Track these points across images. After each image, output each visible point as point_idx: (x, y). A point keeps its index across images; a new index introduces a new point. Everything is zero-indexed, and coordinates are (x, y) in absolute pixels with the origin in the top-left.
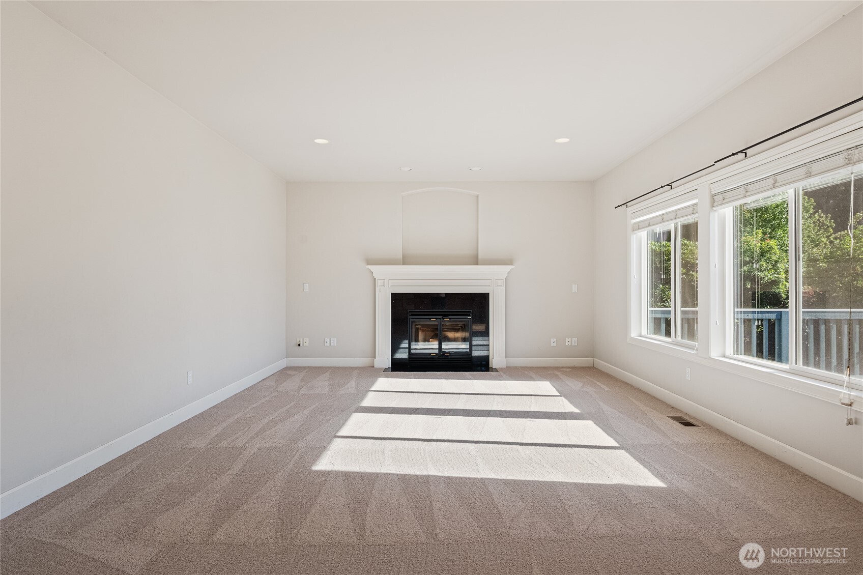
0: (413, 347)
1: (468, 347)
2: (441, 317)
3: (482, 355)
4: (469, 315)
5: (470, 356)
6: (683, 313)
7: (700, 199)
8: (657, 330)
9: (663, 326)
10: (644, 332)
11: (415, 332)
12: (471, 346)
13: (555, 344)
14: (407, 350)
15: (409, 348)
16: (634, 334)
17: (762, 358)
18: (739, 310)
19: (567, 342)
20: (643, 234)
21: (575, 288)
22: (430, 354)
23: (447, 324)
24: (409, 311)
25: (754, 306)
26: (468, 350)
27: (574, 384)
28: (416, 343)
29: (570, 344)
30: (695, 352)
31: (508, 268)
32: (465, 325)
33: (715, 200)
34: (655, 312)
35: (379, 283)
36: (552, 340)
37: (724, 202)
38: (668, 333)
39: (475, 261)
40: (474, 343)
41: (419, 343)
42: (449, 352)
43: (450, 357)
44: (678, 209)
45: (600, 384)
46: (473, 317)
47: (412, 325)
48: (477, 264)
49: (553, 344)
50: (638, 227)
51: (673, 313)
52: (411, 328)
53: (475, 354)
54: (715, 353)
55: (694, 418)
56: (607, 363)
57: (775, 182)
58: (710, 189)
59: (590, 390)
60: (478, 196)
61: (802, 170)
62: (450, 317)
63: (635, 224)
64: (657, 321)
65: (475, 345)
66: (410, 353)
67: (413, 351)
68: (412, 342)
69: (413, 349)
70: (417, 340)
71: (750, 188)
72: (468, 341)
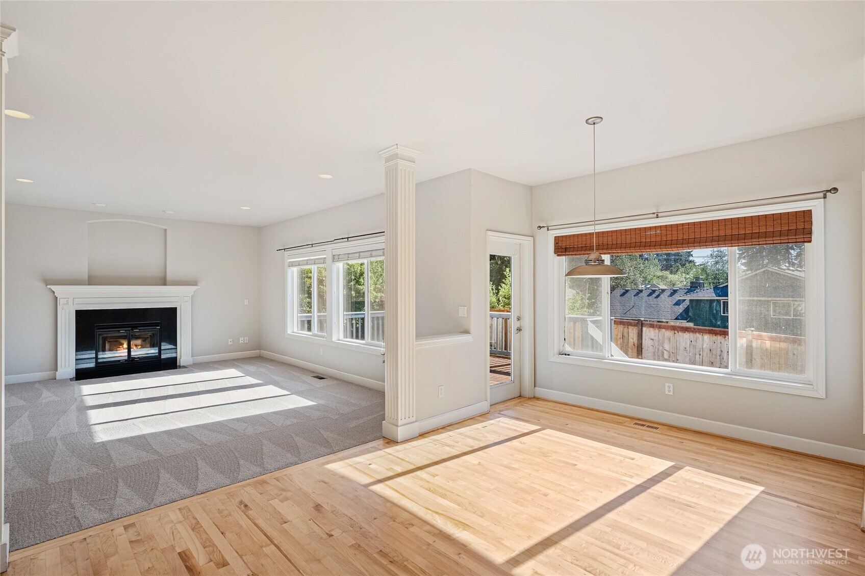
0: (99, 357)
1: (157, 351)
2: (130, 329)
3: (170, 357)
4: (158, 326)
5: (159, 359)
6: (319, 316)
7: (328, 255)
8: (302, 328)
9: (306, 325)
10: (295, 330)
11: (103, 343)
12: (160, 350)
13: (231, 343)
14: (94, 360)
15: (96, 358)
16: (289, 332)
17: (358, 339)
18: (346, 313)
19: (241, 340)
20: (295, 270)
21: (246, 302)
22: (119, 361)
23: (137, 334)
24: (96, 325)
25: (352, 311)
26: (157, 354)
27: (252, 368)
28: (104, 353)
29: (243, 342)
30: (325, 339)
31: (194, 288)
32: (153, 334)
33: (336, 258)
34: (301, 317)
35: (61, 302)
36: (230, 340)
37: (339, 260)
38: (309, 329)
39: (164, 282)
40: (163, 348)
41: (106, 353)
42: (138, 358)
43: (139, 361)
44: (317, 259)
45: (268, 366)
46: (161, 328)
47: (99, 338)
48: (165, 284)
49: (230, 343)
50: (292, 265)
51: (313, 316)
52: (97, 341)
53: (163, 356)
54: (334, 339)
55: (325, 375)
56: (270, 352)
57: (360, 256)
58: (332, 252)
59: (262, 370)
60: (165, 230)
61: (369, 253)
62: (139, 328)
63: (290, 262)
64: (303, 322)
65: (164, 350)
66: (97, 362)
67: (99, 361)
68: (99, 351)
69: (100, 359)
70: (104, 350)
71: (350, 256)
72: (156, 347)
